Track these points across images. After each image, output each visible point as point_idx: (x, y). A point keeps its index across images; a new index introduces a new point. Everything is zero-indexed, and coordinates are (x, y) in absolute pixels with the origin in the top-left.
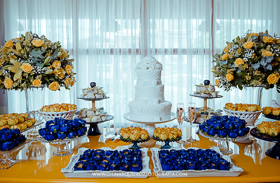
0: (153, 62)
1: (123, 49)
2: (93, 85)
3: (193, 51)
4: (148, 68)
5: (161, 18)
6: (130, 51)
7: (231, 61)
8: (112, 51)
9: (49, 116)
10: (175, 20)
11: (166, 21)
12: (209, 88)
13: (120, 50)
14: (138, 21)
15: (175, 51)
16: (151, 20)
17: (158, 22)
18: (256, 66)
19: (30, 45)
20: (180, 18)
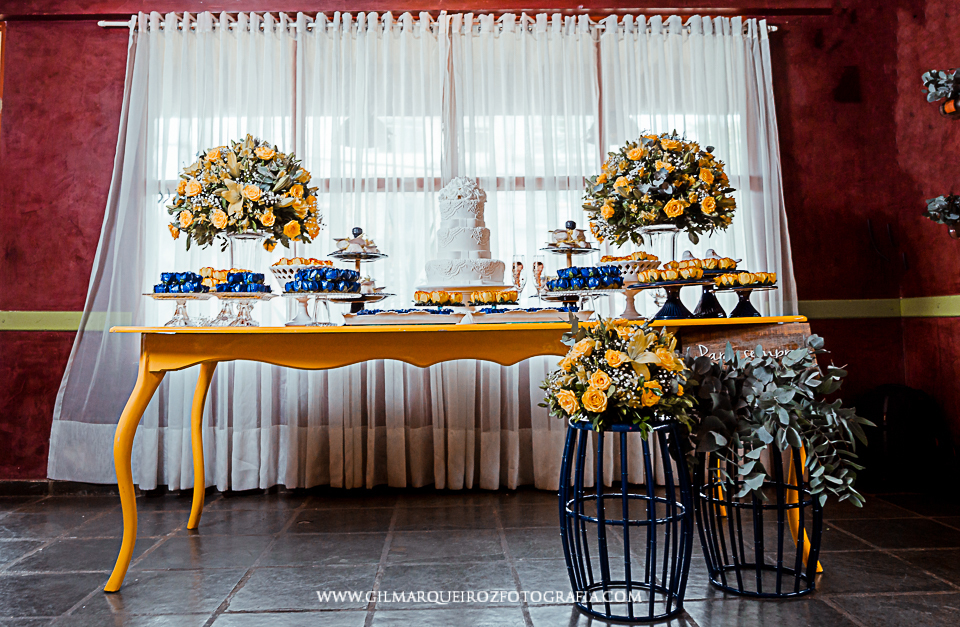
0: (469, 186)
1: (406, 178)
2: (358, 232)
3: (560, 182)
4: (459, 197)
5: (487, 113)
6: (421, 183)
7: (608, 185)
8: (381, 184)
9: (283, 274)
10: (517, 117)
11: (499, 119)
12: (574, 234)
13: (399, 180)
14: (437, 121)
15: (520, 182)
16: (466, 120)
17: (481, 122)
18: (645, 188)
19: (252, 156)
20: (528, 113)
